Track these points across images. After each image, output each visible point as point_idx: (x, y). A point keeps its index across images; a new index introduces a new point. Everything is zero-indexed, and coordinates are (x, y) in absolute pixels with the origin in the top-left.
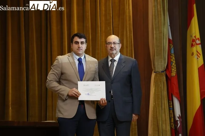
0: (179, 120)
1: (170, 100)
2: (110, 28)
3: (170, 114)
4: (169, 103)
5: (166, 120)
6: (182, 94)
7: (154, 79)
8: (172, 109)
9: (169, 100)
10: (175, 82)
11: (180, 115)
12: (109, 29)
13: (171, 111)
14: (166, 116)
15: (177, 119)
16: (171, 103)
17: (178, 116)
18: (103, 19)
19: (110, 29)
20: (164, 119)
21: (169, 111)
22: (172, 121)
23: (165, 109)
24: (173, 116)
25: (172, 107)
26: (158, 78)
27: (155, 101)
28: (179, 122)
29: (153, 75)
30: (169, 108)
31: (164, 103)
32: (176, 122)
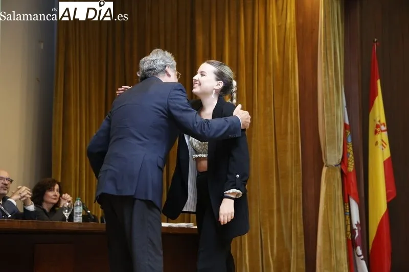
0: (357, 228)
1: (346, 201)
2: (271, 109)
3: (346, 220)
4: (344, 206)
5: (340, 228)
6: (363, 195)
7: (326, 174)
8: (348, 214)
9: (344, 202)
10: (353, 179)
11: (359, 222)
12: (269, 109)
13: (348, 217)
14: (341, 223)
15: (355, 227)
16: (348, 206)
17: (356, 223)
18: (262, 97)
19: (271, 111)
20: (338, 227)
21: (345, 217)
22: (349, 229)
23: (339, 214)
24: (349, 223)
25: (348, 211)
26: (330, 173)
27: (326, 203)
28: (357, 231)
29: (325, 170)
30: (345, 212)
31: (338, 206)
32: (353, 231)
